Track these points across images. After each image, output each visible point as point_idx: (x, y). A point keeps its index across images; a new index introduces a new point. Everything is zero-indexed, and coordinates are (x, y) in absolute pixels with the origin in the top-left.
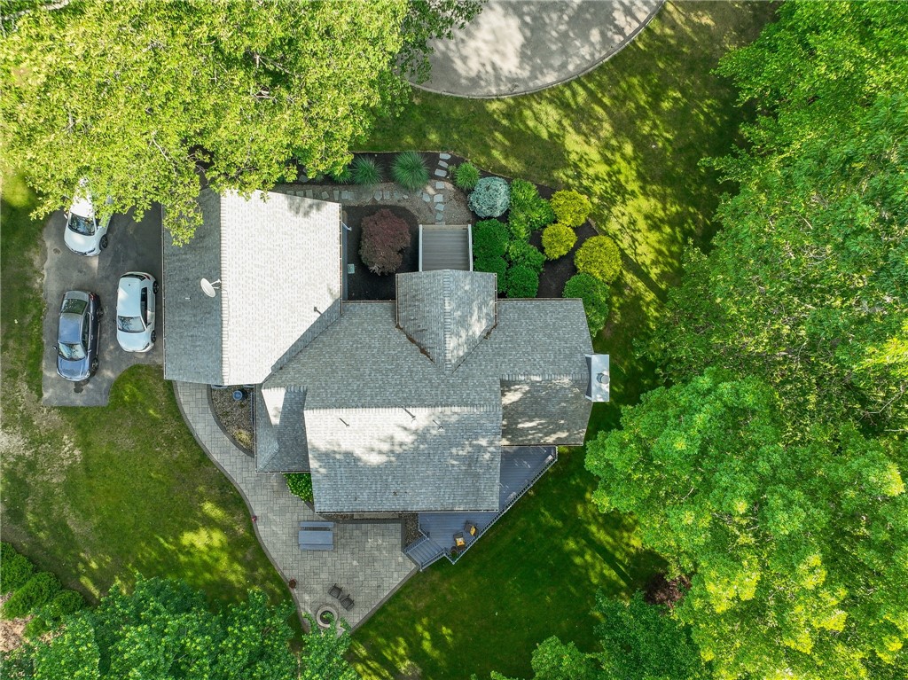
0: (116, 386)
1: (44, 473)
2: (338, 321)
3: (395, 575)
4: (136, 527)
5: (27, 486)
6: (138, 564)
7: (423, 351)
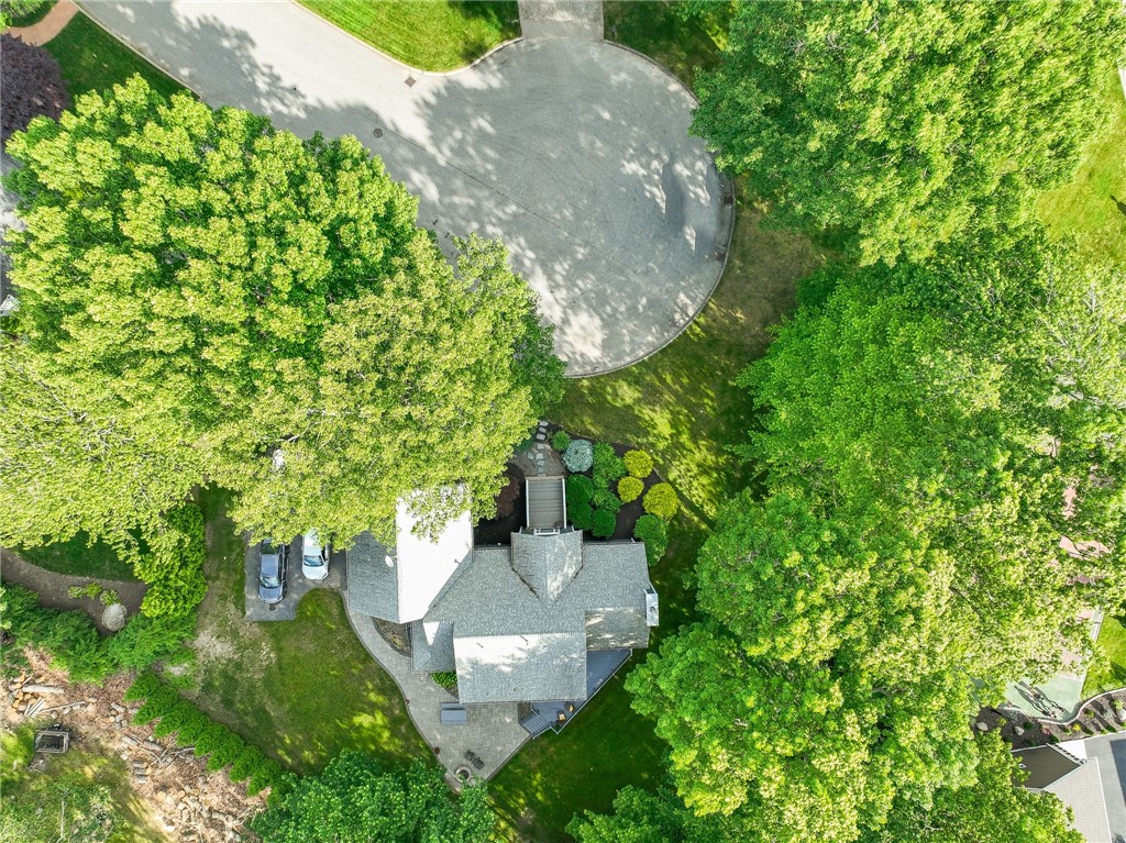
0: (300, 606)
1: (248, 671)
2: (471, 567)
3: (514, 741)
4: (317, 710)
5: (236, 681)
6: (320, 739)
7: (531, 590)
